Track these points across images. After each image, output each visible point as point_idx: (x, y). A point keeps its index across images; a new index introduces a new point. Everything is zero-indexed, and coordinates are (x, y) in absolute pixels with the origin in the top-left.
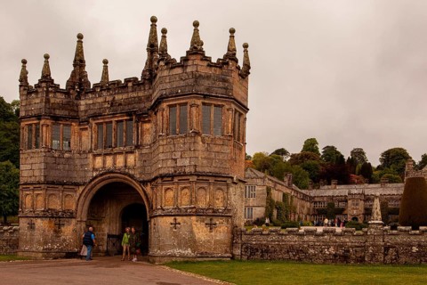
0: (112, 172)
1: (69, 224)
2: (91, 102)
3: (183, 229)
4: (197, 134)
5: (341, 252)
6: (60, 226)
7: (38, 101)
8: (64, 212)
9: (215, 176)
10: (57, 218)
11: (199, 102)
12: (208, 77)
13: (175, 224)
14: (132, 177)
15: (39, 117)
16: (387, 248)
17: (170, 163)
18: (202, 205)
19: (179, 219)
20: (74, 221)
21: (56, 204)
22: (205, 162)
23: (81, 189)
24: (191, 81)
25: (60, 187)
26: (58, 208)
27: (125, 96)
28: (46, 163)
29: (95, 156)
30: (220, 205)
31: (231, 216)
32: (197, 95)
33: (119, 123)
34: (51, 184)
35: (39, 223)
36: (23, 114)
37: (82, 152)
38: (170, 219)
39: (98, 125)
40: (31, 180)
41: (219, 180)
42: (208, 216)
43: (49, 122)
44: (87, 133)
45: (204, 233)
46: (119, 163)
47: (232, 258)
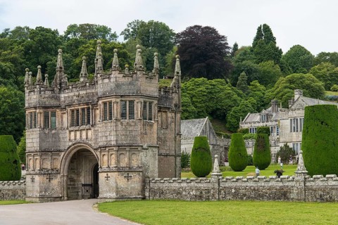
0: (79, 143)
1: (56, 177)
2: (66, 95)
3: (111, 180)
4: (117, 120)
5: (198, 193)
6: (50, 179)
7: (35, 97)
8: (52, 170)
9: (130, 146)
10: (49, 174)
11: (118, 100)
13: (107, 177)
14: (90, 145)
15: (35, 108)
17: (104, 139)
18: (123, 165)
19: (109, 174)
20: (59, 176)
21: (48, 165)
22: (123, 137)
23: (63, 154)
24: (113, 87)
25: (50, 153)
26: (49, 167)
27: (84, 92)
28: (40, 138)
29: (70, 132)
30: (135, 164)
31: (142, 170)
32: (116, 96)
33: (83, 109)
34: (44, 152)
35: (37, 178)
36: (27, 105)
37: (62, 129)
38: (105, 174)
39: (73, 111)
40: (32, 149)
41: (133, 148)
42: (126, 171)
43: (41, 111)
44: (65, 116)
45: (123, 183)
46: (84, 137)
47: (144, 198)
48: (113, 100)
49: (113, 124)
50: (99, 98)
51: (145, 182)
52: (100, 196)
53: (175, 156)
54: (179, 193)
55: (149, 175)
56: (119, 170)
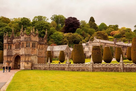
0: (17, 54)
2: (14, 40)
4: (25, 48)
5: (45, 68)
6: (9, 64)
7: (6, 41)
9: (28, 55)
10: (9, 62)
11: (25, 42)
12: (27, 38)
14: (20, 54)
15: (6, 44)
16: (49, 68)
17: (22, 53)
18: (26, 60)
20: (12, 63)
21: (9, 60)
22: (26, 52)
23: (13, 56)
24: (24, 39)
25: (10, 56)
28: (7, 52)
29: (15, 50)
30: (30, 60)
31: (32, 62)
32: (25, 41)
33: (18, 44)
34: (8, 56)
35: (6, 63)
36: (4, 43)
37: (13, 50)
38: (22, 63)
39: (16, 45)
40: (5, 55)
41: (29, 55)
42: (27, 62)
43: (8, 45)
44: (14, 46)
45: (26, 65)
46: (18, 52)
47: (32, 69)
48: (24, 42)
49: (24, 49)
50: (21, 42)
51: (32, 65)
52: (21, 69)
53: (45, 57)
54: (40, 68)
55: (34, 63)
56: (25, 61)
